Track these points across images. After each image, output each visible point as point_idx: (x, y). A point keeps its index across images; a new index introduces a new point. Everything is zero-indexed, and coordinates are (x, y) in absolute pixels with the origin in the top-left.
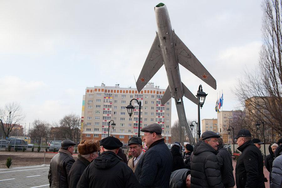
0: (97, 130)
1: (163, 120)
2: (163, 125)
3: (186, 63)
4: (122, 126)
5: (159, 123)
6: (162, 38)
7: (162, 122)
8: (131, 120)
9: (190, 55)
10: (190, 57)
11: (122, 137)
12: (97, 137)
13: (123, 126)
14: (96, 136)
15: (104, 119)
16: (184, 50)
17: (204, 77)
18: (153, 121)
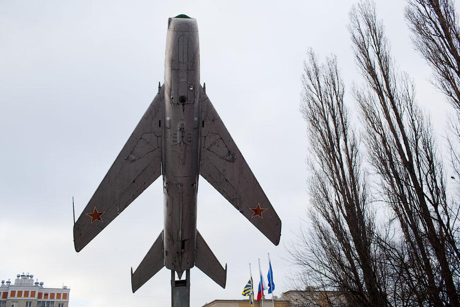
3: (220, 174)
6: (176, 101)
9: (233, 155)
10: (233, 160)
16: (221, 138)
17: (257, 211)
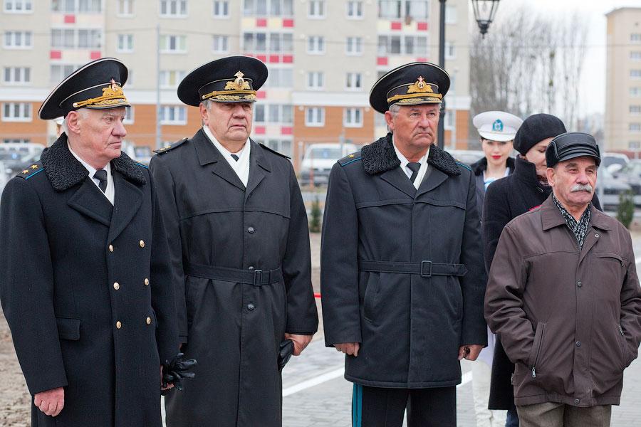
0: (17, 79)
1: (423, 14)
2: (424, 39)
4: (173, 46)
5: (396, 26)
7: (414, 25)
8: (226, 13)
11: (172, 118)
12: (22, 119)
13: (178, 50)
14: (17, 115)
15: (56, 9)
18: (359, 13)
